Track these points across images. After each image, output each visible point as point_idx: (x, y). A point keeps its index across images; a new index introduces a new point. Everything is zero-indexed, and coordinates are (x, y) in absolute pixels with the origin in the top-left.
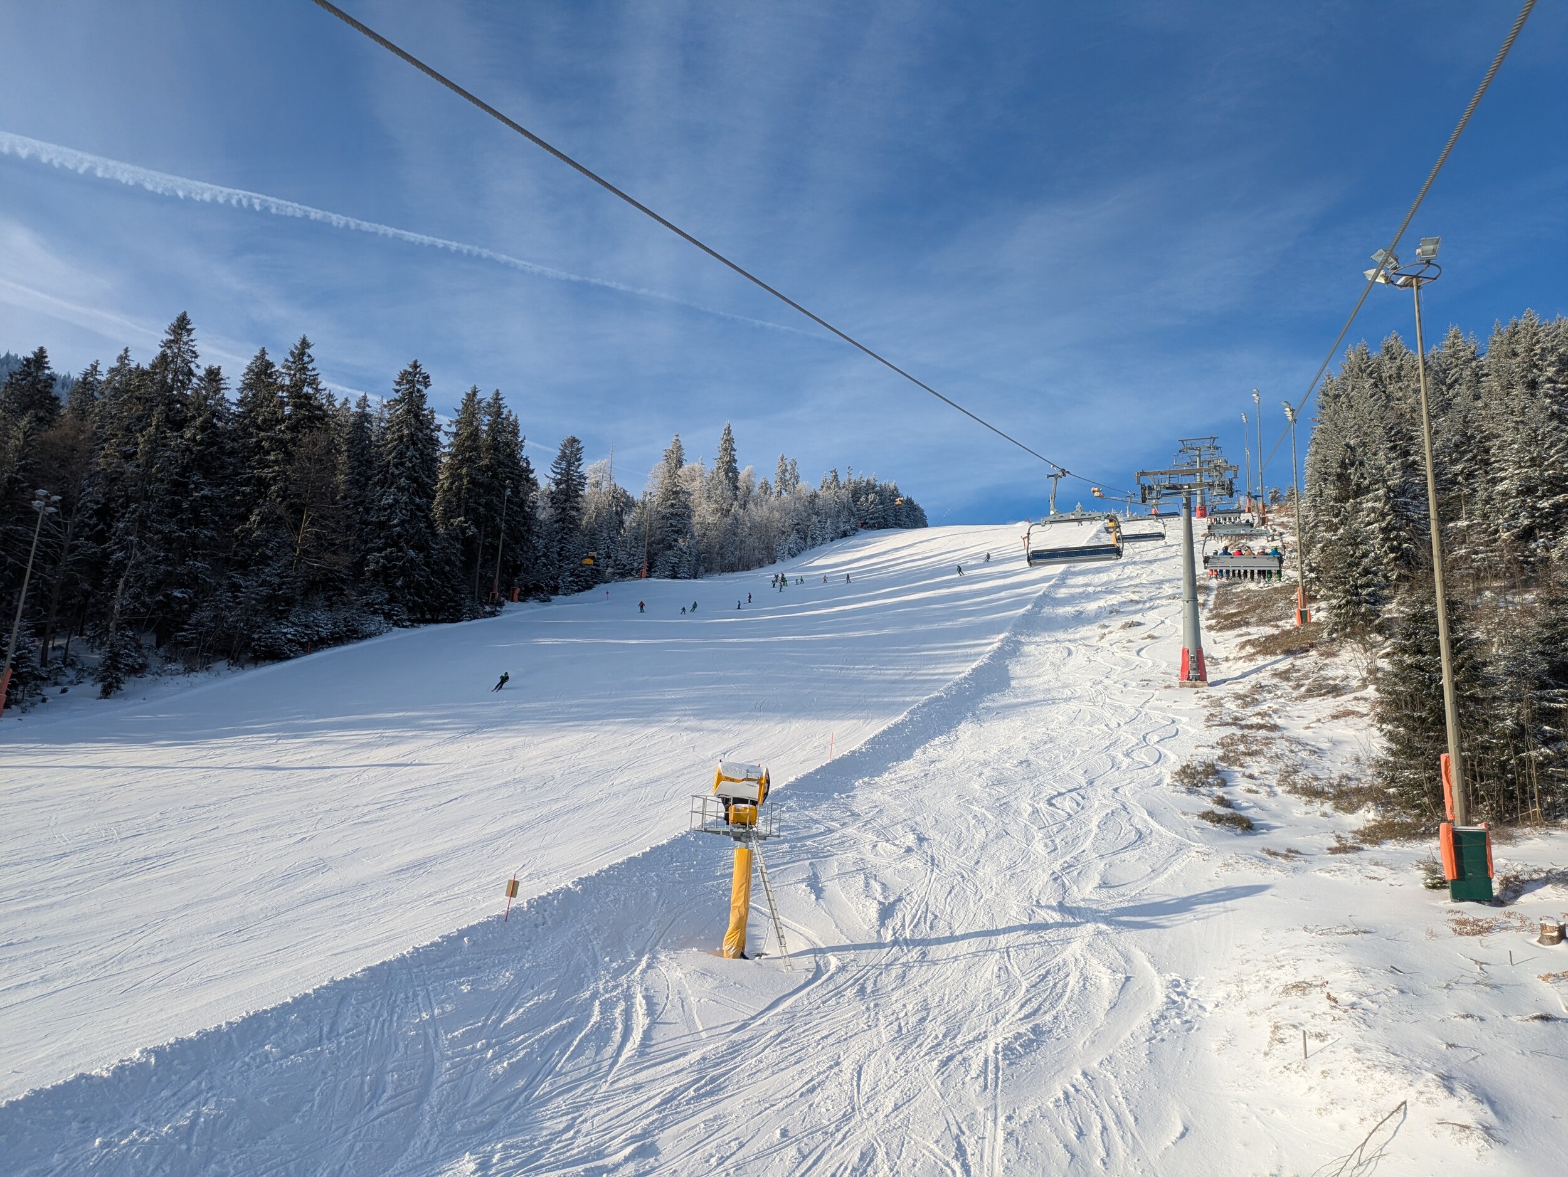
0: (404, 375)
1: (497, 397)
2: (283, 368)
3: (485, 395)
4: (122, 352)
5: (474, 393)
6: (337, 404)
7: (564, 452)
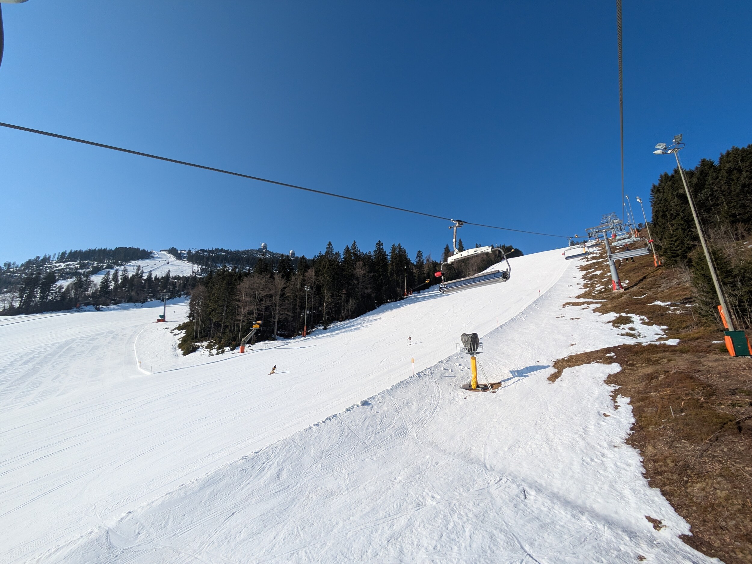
0: (377, 244)
1: (399, 245)
2: (351, 249)
3: (397, 245)
4: (319, 252)
5: (394, 245)
6: (364, 254)
7: (418, 255)
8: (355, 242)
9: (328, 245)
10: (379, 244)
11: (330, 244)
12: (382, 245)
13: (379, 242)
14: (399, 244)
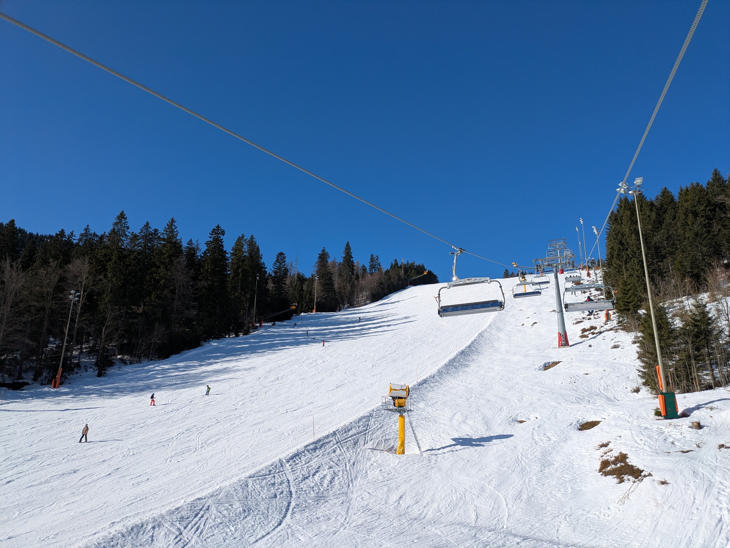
5: (242, 236)
7: (278, 259)
8: (173, 221)
9: (118, 217)
10: (218, 232)
11: (122, 216)
12: (223, 233)
13: (218, 227)
14: (252, 236)
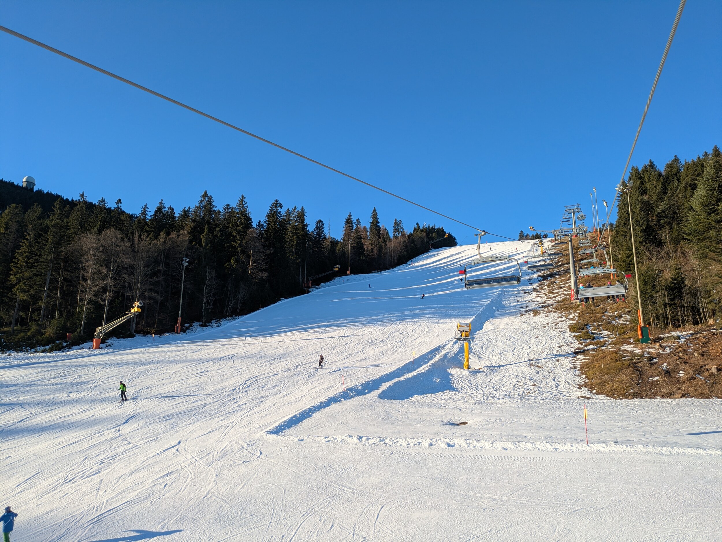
2: (237, 206)
4: (161, 201)
9: (203, 196)
10: (277, 205)
11: (206, 195)
12: (281, 206)
14: (303, 208)
